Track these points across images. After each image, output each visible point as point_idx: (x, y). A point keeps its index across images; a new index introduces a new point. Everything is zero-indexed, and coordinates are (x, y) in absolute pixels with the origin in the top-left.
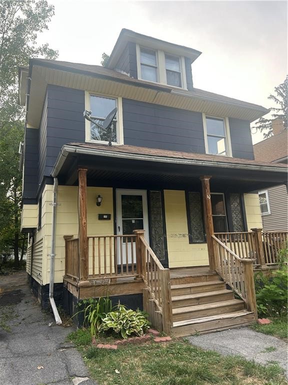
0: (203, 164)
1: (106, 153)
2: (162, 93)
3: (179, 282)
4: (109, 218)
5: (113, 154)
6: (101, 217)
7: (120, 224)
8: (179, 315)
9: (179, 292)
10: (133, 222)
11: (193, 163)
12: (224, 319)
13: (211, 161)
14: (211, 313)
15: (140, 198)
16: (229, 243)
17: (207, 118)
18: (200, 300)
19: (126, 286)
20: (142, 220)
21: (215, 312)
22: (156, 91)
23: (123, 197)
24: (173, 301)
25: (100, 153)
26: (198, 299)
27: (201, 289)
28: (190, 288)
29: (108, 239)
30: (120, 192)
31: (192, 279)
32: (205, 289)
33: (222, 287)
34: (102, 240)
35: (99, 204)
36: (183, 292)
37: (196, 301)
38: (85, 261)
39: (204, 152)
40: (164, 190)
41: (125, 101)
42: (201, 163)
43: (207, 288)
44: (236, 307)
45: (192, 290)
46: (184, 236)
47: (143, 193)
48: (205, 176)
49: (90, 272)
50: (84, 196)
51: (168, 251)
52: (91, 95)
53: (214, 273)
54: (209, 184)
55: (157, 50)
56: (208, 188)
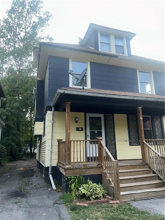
0: (138, 99)
1: (81, 93)
2: (113, 58)
3: (124, 168)
4: (82, 130)
5: (85, 94)
6: (78, 129)
7: (88, 133)
8: (123, 188)
9: (124, 174)
10: (96, 132)
11: (132, 98)
12: (151, 192)
13: (143, 97)
14: (143, 188)
15: (100, 118)
16: (154, 146)
17: (139, 72)
19: (92, 170)
20: (101, 131)
21: (146, 187)
22: (109, 57)
23: (90, 118)
24: (120, 180)
25: (77, 93)
26: (135, 179)
27: (136, 173)
28: (130, 172)
29: (82, 142)
30: (89, 115)
31: (131, 167)
32: (139, 173)
33: (150, 172)
34: (79, 142)
35: (76, 122)
36: (126, 174)
37: (134, 180)
38: (69, 154)
39: (138, 92)
40: (114, 114)
41: (91, 63)
42: (136, 98)
43: (141, 173)
44: (159, 185)
45: (132, 173)
46: (126, 141)
47: (102, 116)
48: (139, 106)
49: (72, 161)
50: (69, 117)
51: (117, 150)
52: (73, 61)
53: (145, 163)
54: (141, 111)
55: (110, 34)
56: (141, 113)
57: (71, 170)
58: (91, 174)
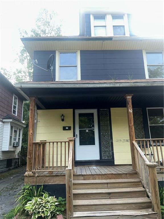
3: (102, 178)
14: (117, 208)
15: (92, 114)
18: (111, 195)
21: (121, 207)
22: (102, 41)
23: (80, 115)
24: (74, 194)
27: (117, 185)
28: (107, 183)
31: (114, 176)
32: (121, 185)
33: (138, 185)
35: (63, 120)
36: (101, 186)
37: (107, 195)
38: (30, 159)
43: (123, 185)
44: (143, 205)
45: (109, 185)
46: (127, 141)
47: (95, 111)
51: (114, 152)
52: (60, 53)
53: (135, 172)
57: (31, 178)
58: (56, 183)
